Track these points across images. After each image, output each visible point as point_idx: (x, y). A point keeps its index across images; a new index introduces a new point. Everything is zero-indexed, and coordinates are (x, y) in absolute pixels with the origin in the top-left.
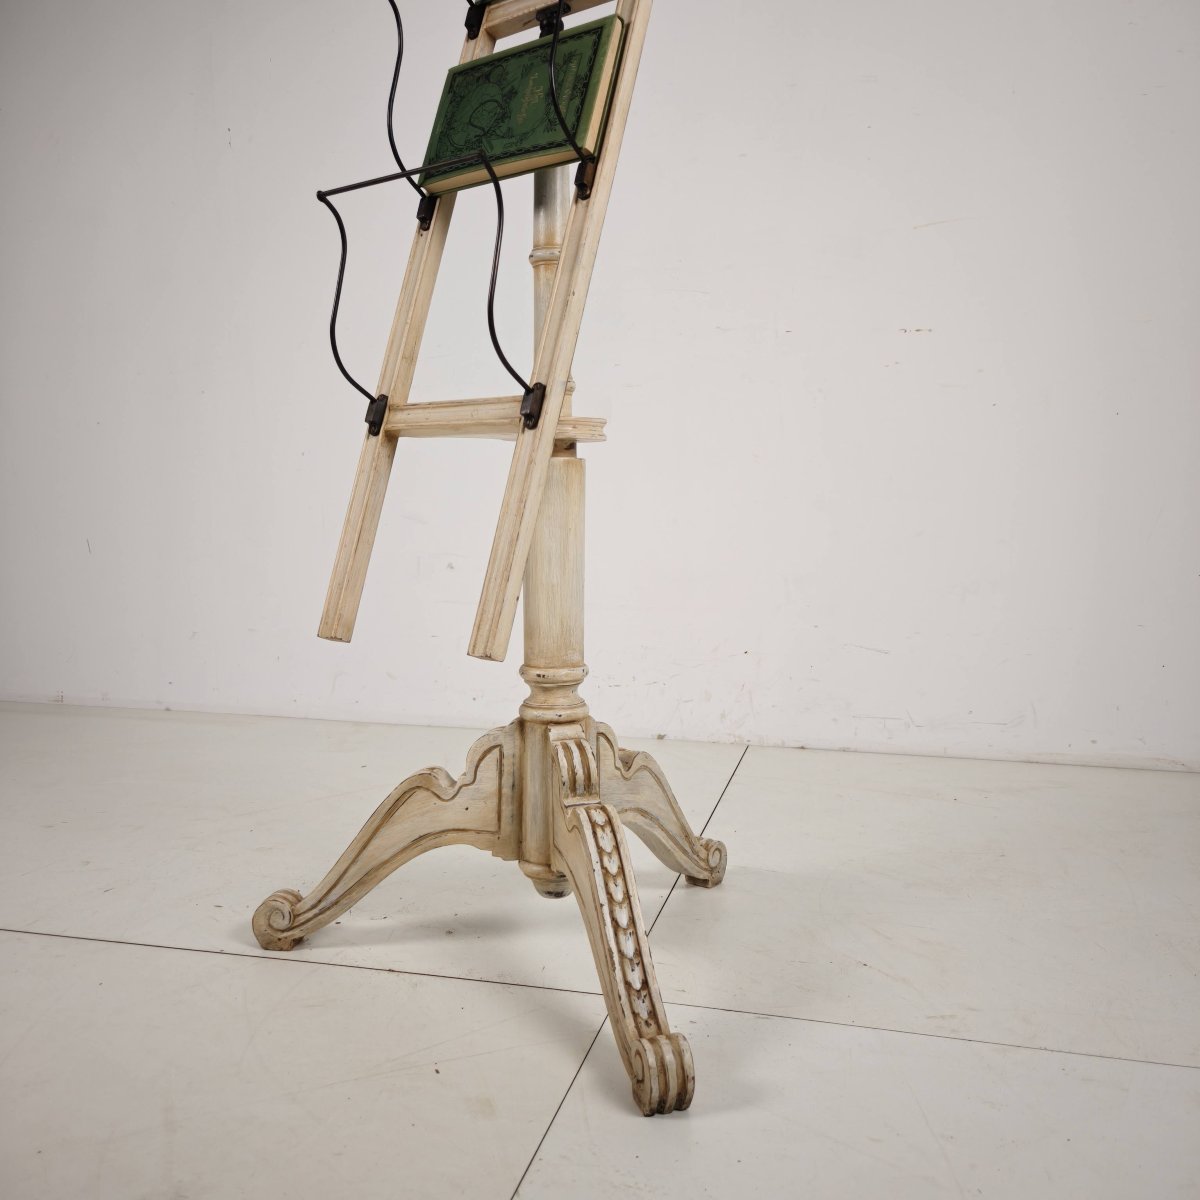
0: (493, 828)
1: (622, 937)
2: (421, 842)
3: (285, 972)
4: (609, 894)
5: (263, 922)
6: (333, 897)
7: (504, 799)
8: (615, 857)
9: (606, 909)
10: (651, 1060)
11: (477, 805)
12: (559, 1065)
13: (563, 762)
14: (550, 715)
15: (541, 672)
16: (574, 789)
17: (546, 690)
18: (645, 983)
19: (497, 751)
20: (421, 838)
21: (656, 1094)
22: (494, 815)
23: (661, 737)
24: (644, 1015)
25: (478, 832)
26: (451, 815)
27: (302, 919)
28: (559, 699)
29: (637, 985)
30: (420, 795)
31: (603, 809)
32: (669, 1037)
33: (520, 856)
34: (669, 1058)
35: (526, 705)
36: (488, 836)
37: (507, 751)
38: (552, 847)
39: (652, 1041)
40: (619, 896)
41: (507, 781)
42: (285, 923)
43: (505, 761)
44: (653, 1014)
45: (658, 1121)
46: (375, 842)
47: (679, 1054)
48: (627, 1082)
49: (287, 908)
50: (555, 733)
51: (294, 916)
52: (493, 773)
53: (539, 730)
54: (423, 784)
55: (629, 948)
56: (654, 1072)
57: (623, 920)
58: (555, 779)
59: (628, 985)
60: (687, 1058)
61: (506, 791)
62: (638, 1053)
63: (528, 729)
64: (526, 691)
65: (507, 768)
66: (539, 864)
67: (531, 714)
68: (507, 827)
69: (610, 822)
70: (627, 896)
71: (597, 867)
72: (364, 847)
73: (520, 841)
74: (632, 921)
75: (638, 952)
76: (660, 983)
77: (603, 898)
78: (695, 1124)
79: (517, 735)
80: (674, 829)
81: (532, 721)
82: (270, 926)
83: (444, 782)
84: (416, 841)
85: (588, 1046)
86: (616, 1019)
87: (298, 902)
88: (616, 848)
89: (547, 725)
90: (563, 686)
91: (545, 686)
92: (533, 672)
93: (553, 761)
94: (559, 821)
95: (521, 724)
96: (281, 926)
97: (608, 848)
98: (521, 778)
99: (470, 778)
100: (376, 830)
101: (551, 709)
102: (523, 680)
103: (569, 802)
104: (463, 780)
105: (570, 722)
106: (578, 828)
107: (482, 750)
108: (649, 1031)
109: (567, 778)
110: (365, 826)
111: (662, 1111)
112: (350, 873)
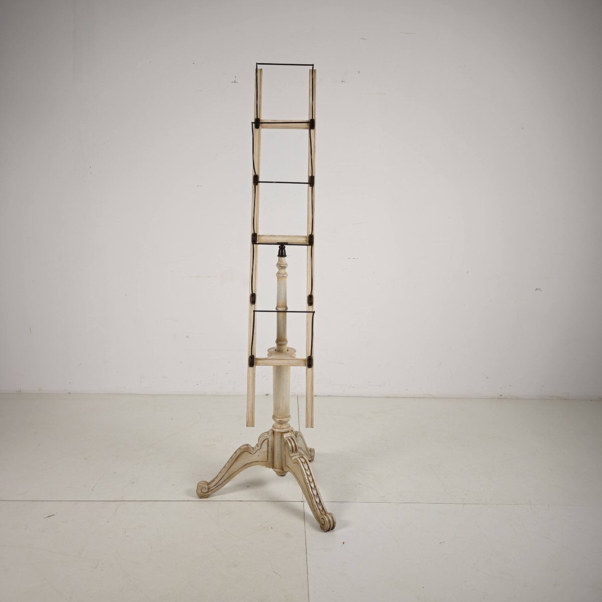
0: (266, 460)
1: (313, 491)
2: (246, 465)
3: (205, 504)
4: (309, 481)
5: (199, 491)
6: (220, 482)
7: (269, 453)
8: (309, 470)
9: (309, 484)
10: (327, 520)
11: (261, 454)
12: (299, 523)
13: (290, 445)
14: (283, 431)
15: (281, 420)
16: (293, 451)
17: (281, 424)
18: (320, 501)
19: (267, 441)
21: (328, 527)
22: (266, 457)
23: (267, 395)
24: (321, 509)
25: (262, 462)
26: (254, 458)
27: (211, 489)
28: (284, 426)
29: (318, 502)
30: (246, 453)
31: (303, 457)
32: (329, 514)
33: (273, 467)
34: (330, 518)
35: (273, 426)
36: (266, 463)
37: (270, 440)
38: (284, 465)
39: (326, 515)
40: (311, 480)
41: (270, 448)
42: (207, 491)
43: (269, 443)
44: (323, 508)
45: (328, 533)
46: (233, 467)
47: (332, 518)
48: (319, 525)
49: (207, 487)
50: (285, 436)
51: (209, 489)
52: (266, 446)
53: (280, 435)
54: (245, 450)
55: (315, 492)
56: (328, 523)
57: (312, 485)
58: (286, 448)
59: (316, 502)
60: (334, 518)
61: (270, 450)
62: (322, 518)
63: (275, 434)
64: (273, 422)
65: (270, 444)
66: (279, 469)
67: (277, 430)
68: (270, 459)
70: (313, 480)
71: (305, 474)
72: (229, 469)
73: (273, 463)
74: (315, 486)
75: (317, 494)
76: (323, 499)
77: (308, 482)
78: (337, 532)
79: (272, 435)
80: (305, 449)
81: (278, 432)
82: (202, 492)
83: (251, 449)
84: (244, 466)
85: (303, 516)
86: (314, 510)
87: (208, 484)
88: (309, 468)
89: (282, 433)
90: (285, 423)
91: (281, 423)
92: (278, 420)
93: (285, 443)
94: (288, 459)
95: (274, 432)
96: (205, 492)
97: (307, 468)
98: (273, 447)
99: (259, 448)
100: (233, 463)
101: (283, 429)
102: (273, 420)
103: (292, 455)
104: (257, 448)
105: (288, 432)
106: (298, 463)
107: (263, 440)
108: (323, 513)
109: (291, 449)
110: (228, 462)
111: (328, 530)
112: (225, 476)
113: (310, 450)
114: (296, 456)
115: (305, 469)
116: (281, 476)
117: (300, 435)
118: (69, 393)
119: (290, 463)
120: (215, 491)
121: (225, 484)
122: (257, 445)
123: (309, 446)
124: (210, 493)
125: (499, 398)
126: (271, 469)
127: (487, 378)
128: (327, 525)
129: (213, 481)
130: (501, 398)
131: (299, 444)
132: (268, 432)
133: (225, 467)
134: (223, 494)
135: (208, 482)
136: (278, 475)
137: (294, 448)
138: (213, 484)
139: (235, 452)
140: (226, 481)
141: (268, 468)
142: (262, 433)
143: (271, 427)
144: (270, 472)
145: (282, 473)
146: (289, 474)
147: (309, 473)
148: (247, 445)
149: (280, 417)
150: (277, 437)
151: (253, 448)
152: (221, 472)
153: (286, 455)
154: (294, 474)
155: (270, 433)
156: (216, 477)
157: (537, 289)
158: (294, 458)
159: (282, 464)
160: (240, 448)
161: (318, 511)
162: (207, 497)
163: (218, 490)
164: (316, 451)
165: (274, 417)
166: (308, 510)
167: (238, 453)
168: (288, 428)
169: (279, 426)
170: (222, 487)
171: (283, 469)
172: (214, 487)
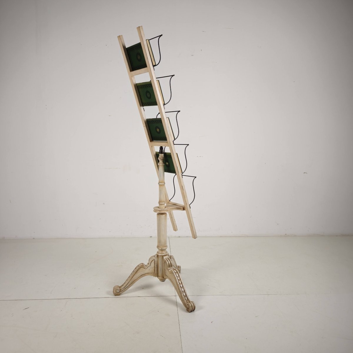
2: (142, 276)
3: (118, 299)
5: (115, 291)
7: (155, 268)
8: (179, 277)
10: (190, 305)
11: (151, 269)
12: (174, 308)
13: (168, 263)
14: (163, 255)
16: (169, 266)
19: (154, 260)
20: (142, 275)
22: (154, 270)
23: (151, 237)
24: (187, 299)
25: (151, 273)
26: (147, 271)
27: (122, 290)
28: (164, 252)
29: (185, 295)
30: (142, 268)
31: (175, 270)
32: (191, 302)
34: (192, 305)
35: (158, 252)
36: (153, 274)
37: (156, 260)
39: (190, 303)
40: (180, 283)
41: (156, 265)
42: (119, 291)
43: (155, 262)
44: (188, 299)
45: (191, 313)
46: (134, 277)
47: (193, 304)
48: (185, 309)
49: (119, 289)
50: (165, 257)
51: (120, 290)
52: (154, 264)
53: (161, 257)
54: (142, 266)
55: (183, 290)
57: (181, 286)
58: (165, 265)
59: (184, 295)
60: (195, 305)
61: (156, 266)
62: (188, 305)
63: (159, 256)
64: (157, 250)
65: (156, 263)
66: (161, 277)
67: (160, 254)
68: (156, 272)
69: (177, 272)
70: (182, 283)
71: (177, 279)
72: (132, 278)
73: (158, 274)
74: (183, 286)
75: (184, 291)
76: (188, 294)
77: (179, 284)
78: (196, 312)
82: (116, 292)
83: (145, 266)
84: (141, 276)
85: (176, 304)
86: (182, 300)
87: (120, 287)
88: (179, 276)
89: (163, 256)
90: (165, 250)
91: (162, 250)
92: (160, 248)
93: (165, 262)
94: (167, 271)
95: (158, 256)
96: (118, 292)
97: (178, 276)
98: (158, 264)
99: (149, 265)
100: (135, 274)
101: (163, 253)
102: (157, 249)
103: (169, 268)
104: (148, 265)
105: (166, 255)
106: (173, 273)
107: (151, 260)
108: (188, 301)
109: (168, 265)
110: (131, 274)
111: (191, 311)
112: (130, 282)
113: (178, 267)
114: (171, 269)
115: (177, 276)
116: (163, 281)
117: (173, 258)
118: (34, 238)
119: (168, 273)
120: (124, 291)
121: (130, 287)
122: (148, 263)
123: (178, 265)
124: (121, 292)
125: (284, 236)
126: (157, 277)
127: (278, 224)
128: (190, 309)
129: (123, 285)
130: (286, 236)
131: (173, 262)
132: (154, 256)
133: (129, 277)
134: (129, 293)
135: (120, 286)
136: (161, 281)
137: (170, 265)
138: (123, 287)
139: (136, 268)
140: (130, 286)
141: (155, 277)
142: (151, 256)
143: (156, 253)
144: (156, 280)
145: (163, 280)
146: (167, 280)
147: (179, 279)
148: (142, 264)
149: (162, 247)
150: (160, 258)
151: (146, 265)
152: (127, 280)
153: (166, 269)
154: (170, 279)
155: (156, 256)
156: (125, 283)
157: (304, 173)
158: (170, 270)
159: (163, 274)
160: (138, 266)
161: (185, 300)
162: (119, 295)
163: (125, 291)
164: (182, 268)
165: (158, 247)
166: (179, 301)
167: (137, 269)
168: (166, 253)
169: (161, 252)
170: (128, 289)
171: (163, 277)
172: (123, 289)
